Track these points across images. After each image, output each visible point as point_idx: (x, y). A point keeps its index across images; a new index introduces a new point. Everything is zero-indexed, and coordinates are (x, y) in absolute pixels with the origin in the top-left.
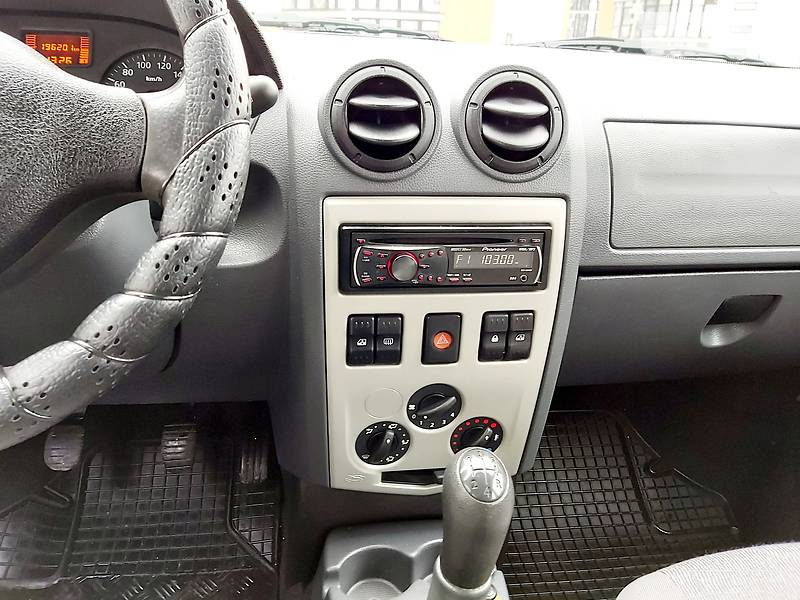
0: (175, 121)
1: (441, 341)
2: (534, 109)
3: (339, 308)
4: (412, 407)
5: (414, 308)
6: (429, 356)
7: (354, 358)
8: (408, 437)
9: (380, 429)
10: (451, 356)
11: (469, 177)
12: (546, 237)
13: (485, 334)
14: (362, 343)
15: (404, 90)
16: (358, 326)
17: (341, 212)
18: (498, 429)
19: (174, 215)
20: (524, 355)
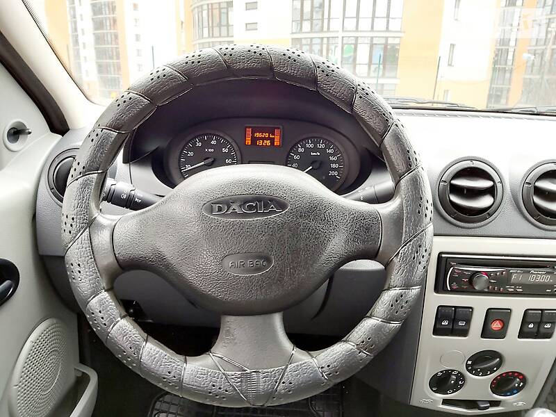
1: (496, 326)
4: (470, 362)
5: (480, 304)
6: (486, 333)
7: (437, 331)
8: (464, 380)
9: (448, 374)
10: (501, 334)
11: (523, 226)
13: (525, 322)
14: (445, 323)
16: (442, 312)
17: (440, 245)
20: (549, 335)
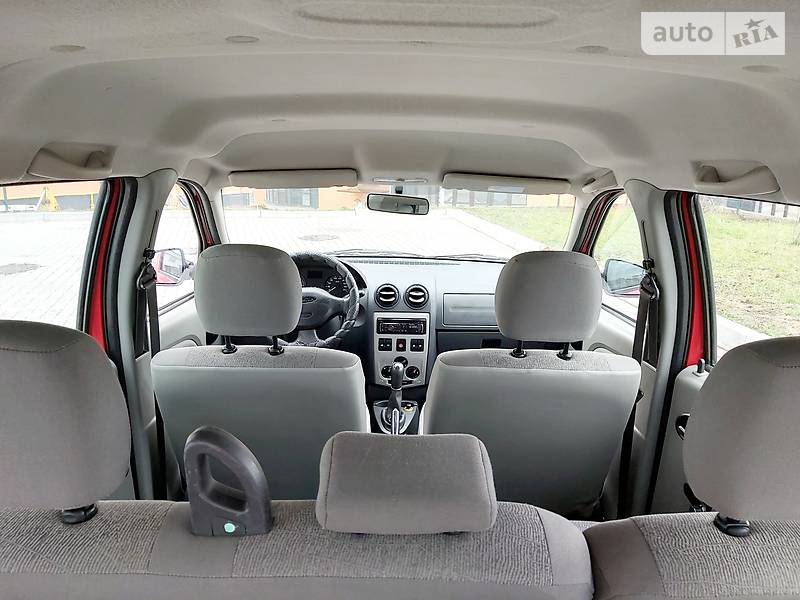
0: (348, 302)
1: (401, 346)
2: (421, 294)
3: (377, 337)
5: (394, 338)
6: (398, 349)
7: (380, 349)
9: (387, 368)
10: (404, 349)
11: (406, 308)
12: (425, 323)
13: (412, 345)
14: (382, 345)
15: (392, 290)
16: (381, 341)
17: (378, 315)
18: (418, 370)
19: (348, 318)
20: (422, 350)
